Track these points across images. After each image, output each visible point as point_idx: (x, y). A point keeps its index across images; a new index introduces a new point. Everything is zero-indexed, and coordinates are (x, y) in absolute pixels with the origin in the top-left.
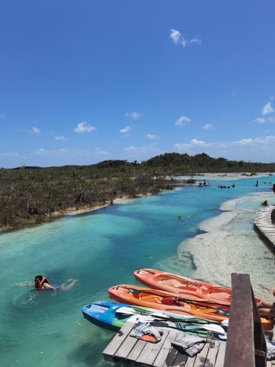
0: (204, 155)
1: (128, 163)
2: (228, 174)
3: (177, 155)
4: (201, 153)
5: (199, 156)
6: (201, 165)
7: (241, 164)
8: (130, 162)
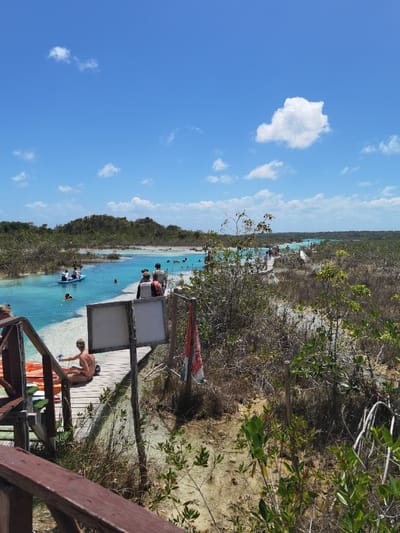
0: (148, 220)
1: (35, 227)
2: (173, 248)
3: (111, 219)
4: (144, 217)
5: (141, 221)
6: (142, 235)
7: (197, 235)
8: (38, 226)
